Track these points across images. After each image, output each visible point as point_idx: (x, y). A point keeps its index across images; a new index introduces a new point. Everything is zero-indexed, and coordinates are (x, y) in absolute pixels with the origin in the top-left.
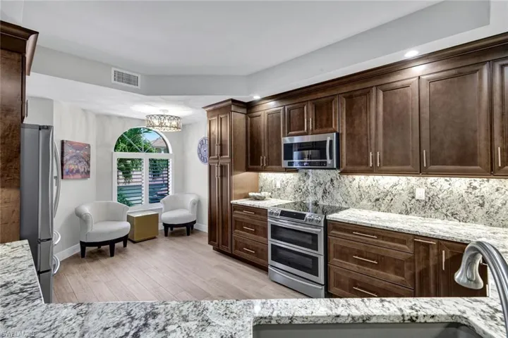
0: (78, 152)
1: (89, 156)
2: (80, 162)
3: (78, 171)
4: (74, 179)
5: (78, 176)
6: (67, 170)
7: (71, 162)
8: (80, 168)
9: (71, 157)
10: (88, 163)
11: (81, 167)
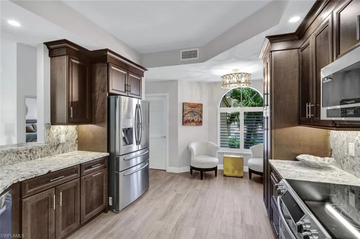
0: (193, 109)
1: (201, 111)
2: (195, 115)
3: (193, 121)
4: (191, 125)
5: (194, 124)
6: (186, 120)
7: (188, 115)
8: (194, 119)
9: (189, 112)
10: (201, 116)
11: (196, 118)
